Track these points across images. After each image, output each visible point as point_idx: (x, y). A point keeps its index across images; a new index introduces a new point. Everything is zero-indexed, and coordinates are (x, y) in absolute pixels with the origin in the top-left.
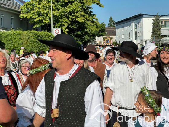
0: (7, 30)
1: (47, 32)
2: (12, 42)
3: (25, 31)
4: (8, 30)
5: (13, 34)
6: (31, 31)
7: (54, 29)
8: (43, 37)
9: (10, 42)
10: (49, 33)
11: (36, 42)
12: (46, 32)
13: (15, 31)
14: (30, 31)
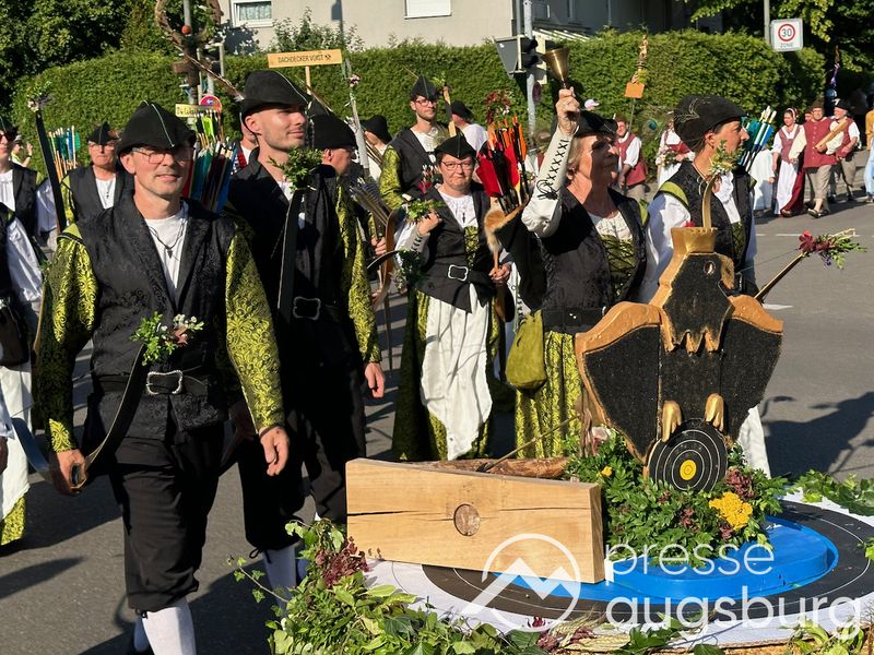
0: (588, 32)
1: (745, 35)
2: (607, 79)
3: (658, 36)
4: (594, 35)
5: (611, 48)
6: (684, 35)
7: (777, 25)
8: (729, 57)
9: (600, 80)
10: (756, 41)
11: (703, 76)
12: (743, 36)
13: (621, 36)
14: (677, 34)
